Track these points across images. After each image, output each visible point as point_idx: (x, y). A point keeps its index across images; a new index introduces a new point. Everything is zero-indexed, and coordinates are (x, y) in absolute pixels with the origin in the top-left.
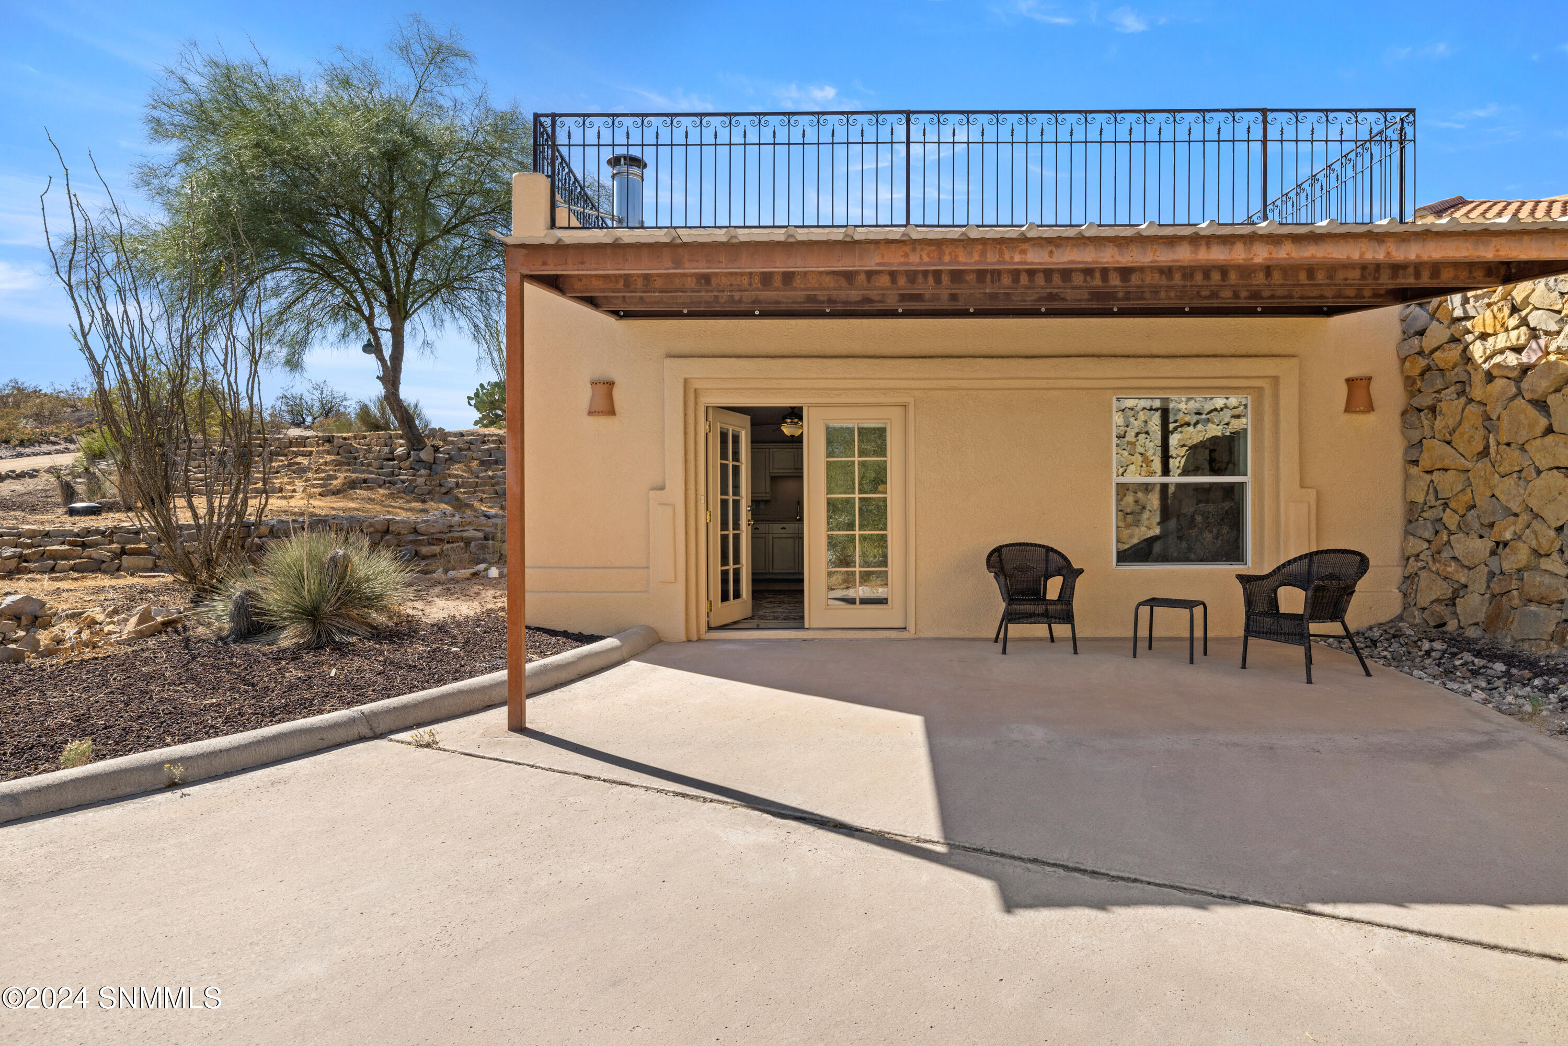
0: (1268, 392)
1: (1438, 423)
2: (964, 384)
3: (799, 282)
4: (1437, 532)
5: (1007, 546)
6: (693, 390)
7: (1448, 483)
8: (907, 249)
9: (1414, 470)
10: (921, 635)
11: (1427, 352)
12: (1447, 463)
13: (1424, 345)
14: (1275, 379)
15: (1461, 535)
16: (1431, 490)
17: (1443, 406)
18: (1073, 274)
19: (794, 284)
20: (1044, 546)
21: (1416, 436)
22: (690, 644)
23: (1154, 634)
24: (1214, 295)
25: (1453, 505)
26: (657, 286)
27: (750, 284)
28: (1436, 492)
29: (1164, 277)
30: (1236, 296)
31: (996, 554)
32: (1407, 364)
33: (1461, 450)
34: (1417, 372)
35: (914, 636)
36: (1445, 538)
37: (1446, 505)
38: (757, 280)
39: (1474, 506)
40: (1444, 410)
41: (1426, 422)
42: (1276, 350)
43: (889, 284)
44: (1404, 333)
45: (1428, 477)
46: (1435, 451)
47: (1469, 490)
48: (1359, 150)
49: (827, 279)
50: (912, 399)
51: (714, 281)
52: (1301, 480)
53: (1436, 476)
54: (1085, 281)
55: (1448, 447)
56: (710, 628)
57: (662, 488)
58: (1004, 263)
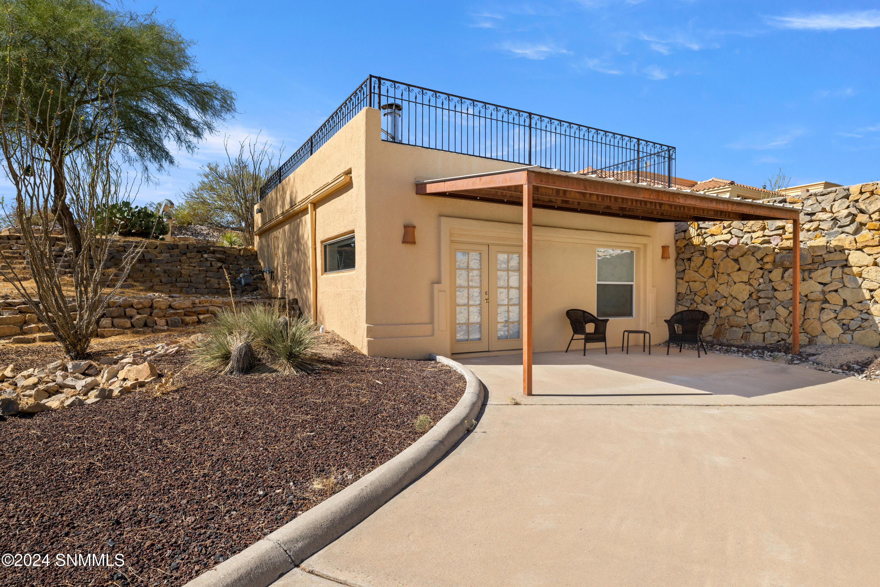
0: (642, 250)
1: (692, 264)
4: (691, 304)
7: (696, 286)
8: (650, 193)
9: (680, 281)
11: (687, 238)
12: (696, 279)
13: (686, 236)
14: (645, 245)
15: (702, 305)
16: (688, 288)
17: (694, 258)
20: (582, 311)
21: (681, 268)
23: (607, 346)
24: (652, 213)
25: (698, 294)
28: (690, 289)
30: (658, 214)
32: (678, 242)
33: (702, 275)
34: (683, 245)
36: (695, 306)
37: (695, 294)
38: (554, 192)
39: (707, 295)
40: (694, 260)
41: (687, 264)
42: (645, 234)
43: (596, 200)
44: (676, 230)
45: (687, 284)
46: (690, 274)
47: (705, 289)
48: (648, 157)
49: (577, 195)
52: (653, 284)
53: (690, 283)
55: (696, 273)
57: (439, 283)
58: (674, 202)
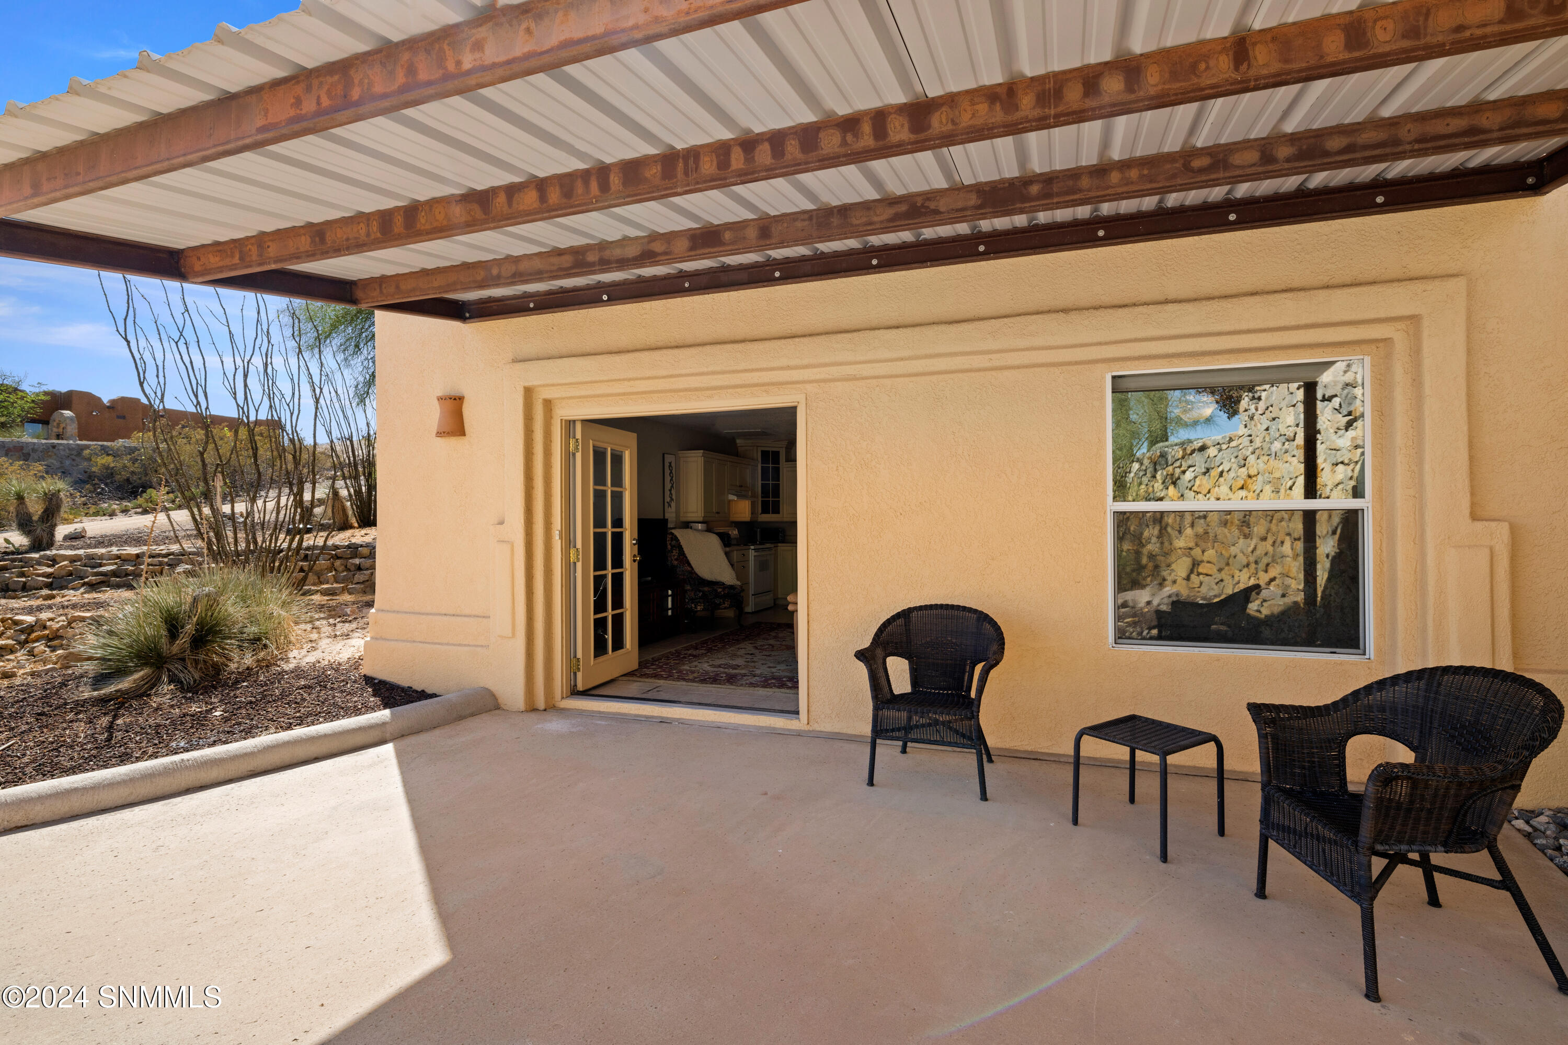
0: (1401, 347)
2: (866, 370)
3: (423, 221)
5: (921, 608)
6: (540, 401)
10: (817, 727)
14: (1408, 322)
18: (821, 135)
19: (418, 226)
22: (533, 716)
26: (272, 255)
27: (368, 235)
29: (998, 107)
31: (901, 621)
35: (806, 728)
50: (803, 396)
51: (329, 237)
52: (1473, 505)
54: (844, 143)
56: (575, 693)
57: (501, 523)
